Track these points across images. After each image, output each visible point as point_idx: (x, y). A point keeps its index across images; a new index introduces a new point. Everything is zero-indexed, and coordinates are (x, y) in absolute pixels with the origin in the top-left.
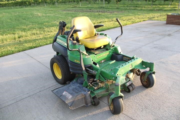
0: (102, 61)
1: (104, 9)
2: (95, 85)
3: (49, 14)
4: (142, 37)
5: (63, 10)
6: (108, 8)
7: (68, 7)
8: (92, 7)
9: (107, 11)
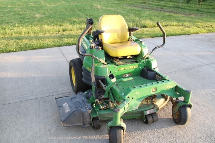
0: (126, 75)
1: (179, 10)
2: (104, 103)
3: (110, 7)
4: (211, 52)
5: (128, 5)
6: (185, 9)
7: (136, 2)
8: (165, 5)
9: (182, 13)
